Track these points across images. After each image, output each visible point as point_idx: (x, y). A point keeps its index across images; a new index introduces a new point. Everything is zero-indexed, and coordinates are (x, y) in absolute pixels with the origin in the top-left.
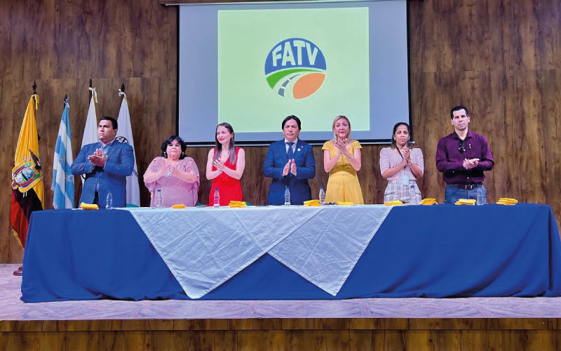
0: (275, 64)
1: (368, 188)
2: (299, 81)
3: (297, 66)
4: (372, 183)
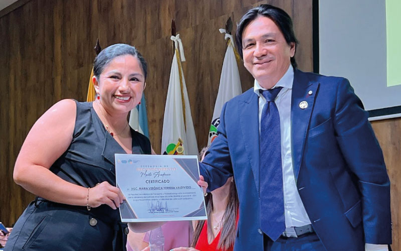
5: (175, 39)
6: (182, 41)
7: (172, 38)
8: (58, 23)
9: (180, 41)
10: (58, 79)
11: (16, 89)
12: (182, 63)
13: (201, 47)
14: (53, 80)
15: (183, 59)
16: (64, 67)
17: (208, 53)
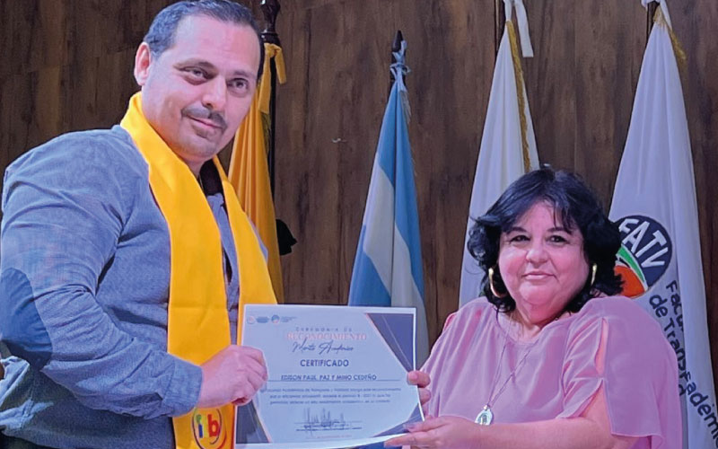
13: (548, 17)
16: (74, 44)
17: (570, 37)
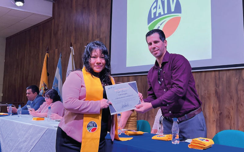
0: (153, 17)
1: (212, 110)
2: (165, 25)
3: (165, 14)
4: (215, 105)
5: (72, 48)
6: (74, 49)
7: (71, 47)
8: (41, 36)
9: (73, 49)
10: (40, 54)
11: (27, 55)
12: (73, 55)
14: (39, 54)
15: (74, 54)
